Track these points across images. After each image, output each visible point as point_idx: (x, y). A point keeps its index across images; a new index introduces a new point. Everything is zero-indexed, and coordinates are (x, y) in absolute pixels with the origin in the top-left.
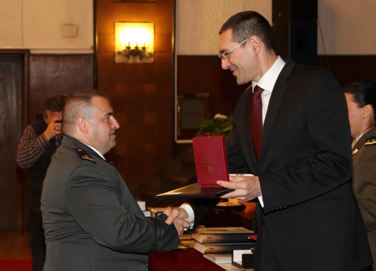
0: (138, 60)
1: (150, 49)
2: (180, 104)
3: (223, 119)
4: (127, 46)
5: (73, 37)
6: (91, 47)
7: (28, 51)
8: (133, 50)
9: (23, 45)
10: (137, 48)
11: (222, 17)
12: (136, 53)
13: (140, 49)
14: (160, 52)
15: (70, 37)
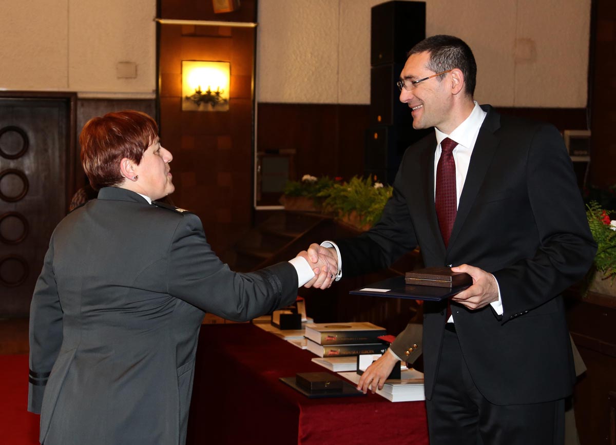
0: (210, 108)
1: (225, 94)
2: (260, 163)
3: (313, 180)
4: (198, 90)
5: (131, 78)
6: (153, 91)
7: (75, 94)
8: (205, 96)
9: (68, 86)
10: (209, 92)
11: (311, 57)
12: (209, 98)
13: (213, 94)
14: (237, 98)
15: (127, 78)
